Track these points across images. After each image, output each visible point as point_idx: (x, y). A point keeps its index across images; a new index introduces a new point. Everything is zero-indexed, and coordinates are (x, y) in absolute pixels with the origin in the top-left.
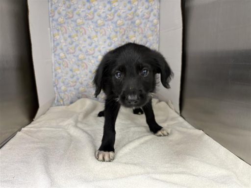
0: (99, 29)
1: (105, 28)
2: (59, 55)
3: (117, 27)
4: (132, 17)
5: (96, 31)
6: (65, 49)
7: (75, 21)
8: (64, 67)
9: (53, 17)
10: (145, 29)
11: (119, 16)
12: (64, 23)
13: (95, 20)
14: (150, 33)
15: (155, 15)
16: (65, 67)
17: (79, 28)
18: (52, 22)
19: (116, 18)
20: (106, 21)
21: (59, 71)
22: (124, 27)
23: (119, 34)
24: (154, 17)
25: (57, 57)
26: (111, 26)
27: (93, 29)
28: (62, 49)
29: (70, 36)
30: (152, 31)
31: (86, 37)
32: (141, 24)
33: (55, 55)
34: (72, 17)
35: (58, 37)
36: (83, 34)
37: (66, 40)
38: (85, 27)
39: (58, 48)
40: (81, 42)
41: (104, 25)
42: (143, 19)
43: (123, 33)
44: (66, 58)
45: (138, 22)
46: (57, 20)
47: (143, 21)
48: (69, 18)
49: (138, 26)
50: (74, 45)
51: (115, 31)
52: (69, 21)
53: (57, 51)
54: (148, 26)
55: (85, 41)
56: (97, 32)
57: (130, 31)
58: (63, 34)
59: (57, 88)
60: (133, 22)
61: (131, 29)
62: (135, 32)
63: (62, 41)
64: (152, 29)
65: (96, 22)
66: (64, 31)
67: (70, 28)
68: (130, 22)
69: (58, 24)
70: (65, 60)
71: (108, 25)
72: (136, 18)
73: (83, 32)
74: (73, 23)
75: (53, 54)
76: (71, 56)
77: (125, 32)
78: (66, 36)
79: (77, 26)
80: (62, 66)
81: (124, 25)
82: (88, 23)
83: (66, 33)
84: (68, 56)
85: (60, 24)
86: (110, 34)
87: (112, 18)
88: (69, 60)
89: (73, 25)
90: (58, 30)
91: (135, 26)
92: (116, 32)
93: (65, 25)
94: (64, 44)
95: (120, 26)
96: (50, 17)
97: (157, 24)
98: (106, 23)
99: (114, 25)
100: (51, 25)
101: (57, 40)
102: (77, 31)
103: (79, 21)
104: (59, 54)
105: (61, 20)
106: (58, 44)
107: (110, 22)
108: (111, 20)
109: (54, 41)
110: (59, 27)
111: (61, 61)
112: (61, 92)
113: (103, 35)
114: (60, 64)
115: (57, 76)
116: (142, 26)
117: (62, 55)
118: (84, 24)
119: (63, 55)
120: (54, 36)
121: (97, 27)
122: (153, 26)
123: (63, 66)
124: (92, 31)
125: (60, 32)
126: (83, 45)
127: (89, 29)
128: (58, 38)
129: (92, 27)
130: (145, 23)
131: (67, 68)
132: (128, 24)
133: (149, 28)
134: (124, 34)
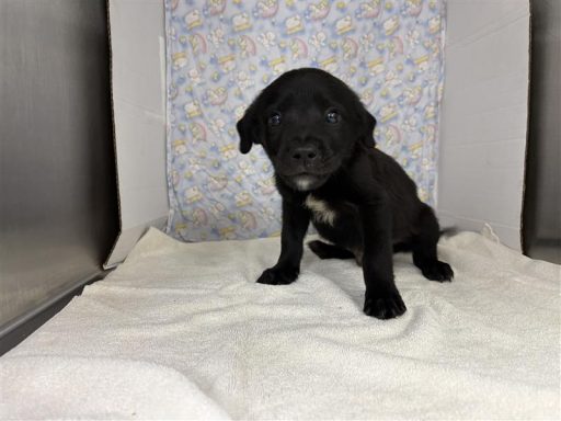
0: (289, 41)
1: (305, 38)
2: (183, 108)
3: (335, 36)
4: (376, 11)
5: (282, 45)
6: (199, 92)
7: (229, 21)
8: (194, 141)
9: (173, 10)
10: (408, 42)
11: (342, 9)
12: (202, 27)
13: (278, 19)
14: (421, 53)
15: (432, 9)
16: (198, 140)
17: (237, 37)
18: (171, 25)
19: (334, 14)
20: (308, 21)
21: (182, 149)
22: (356, 37)
23: (340, 53)
24: (431, 15)
25: (179, 114)
26: (321, 35)
27: (274, 40)
28: (191, 93)
29: (213, 61)
30: (428, 49)
31: (256, 60)
32: (398, 28)
33: (174, 106)
34: (222, 11)
35: (182, 62)
36: (247, 54)
37: (202, 70)
38: (252, 35)
39: (182, 88)
40: (241, 75)
41: (302, 32)
42: (405, 16)
43: (352, 51)
44: (201, 116)
45: (389, 25)
46: (184, 18)
47: (405, 22)
48: (216, 13)
49: (392, 37)
50: (223, 82)
51: (330, 48)
52: (215, 21)
53: (179, 98)
54: (416, 34)
55: (253, 72)
56: (284, 50)
57: (370, 48)
58: (196, 55)
59: (175, 192)
60: (379, 26)
61: (374, 42)
62: (382, 52)
63: (193, 72)
64: (426, 44)
65: (283, 24)
66: (200, 46)
67: (215, 39)
68: (369, 24)
69: (185, 30)
70: (200, 121)
71: (312, 31)
72: (385, 15)
73: (250, 48)
74: (223, 26)
75: (169, 105)
76: (216, 111)
77: (357, 48)
78: (205, 59)
79: (233, 32)
80: (189, 136)
81: (353, 31)
82: (261, 28)
83: (205, 52)
84: (206, 112)
85: (190, 30)
86: (319, 53)
87: (323, 13)
88: (208, 123)
89: (223, 30)
90: (184, 45)
91: (383, 37)
92: (335, 50)
93: (203, 33)
94: (198, 80)
95: (344, 35)
96: (165, 9)
97: (440, 31)
98: (309, 27)
99: (328, 31)
100: (168, 32)
101: (179, 69)
102: (233, 48)
103: (238, 21)
104: (184, 106)
105: (192, 18)
106: (182, 80)
107: (318, 25)
108: (320, 19)
109: (173, 71)
110: (187, 36)
111: (186, 125)
112: (185, 204)
113: (299, 57)
114: (184, 133)
115: (177, 161)
116: (401, 34)
117: (191, 108)
118: (250, 29)
119: (195, 108)
120: (174, 61)
121: (285, 35)
122: (428, 35)
123: (194, 136)
124: (271, 45)
125: (190, 50)
126: (247, 83)
127: (266, 42)
128: (182, 66)
129: (272, 36)
130: (409, 26)
131: (202, 143)
132: (364, 28)
133: (419, 39)
134: (355, 56)
